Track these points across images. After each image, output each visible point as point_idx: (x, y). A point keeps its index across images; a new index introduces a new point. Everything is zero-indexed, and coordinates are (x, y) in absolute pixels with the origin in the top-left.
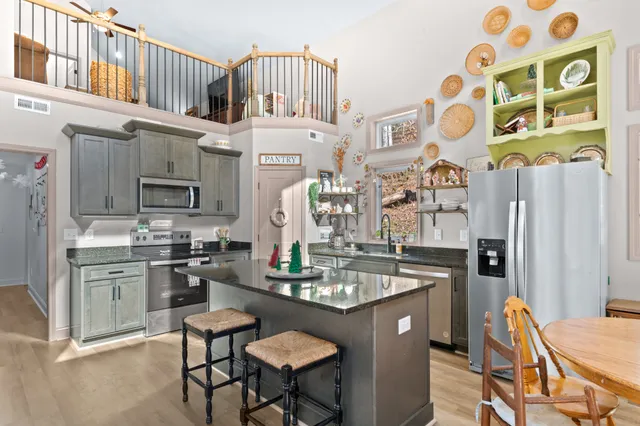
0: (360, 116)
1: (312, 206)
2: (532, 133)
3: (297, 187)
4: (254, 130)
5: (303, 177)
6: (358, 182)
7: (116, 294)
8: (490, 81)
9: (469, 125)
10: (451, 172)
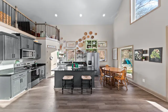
0: (65, 41)
1: (58, 56)
2: (91, 48)
3: (55, 52)
4: (46, 40)
5: (56, 50)
6: (65, 52)
7: (21, 81)
8: (86, 41)
9: (82, 46)
10: (81, 52)
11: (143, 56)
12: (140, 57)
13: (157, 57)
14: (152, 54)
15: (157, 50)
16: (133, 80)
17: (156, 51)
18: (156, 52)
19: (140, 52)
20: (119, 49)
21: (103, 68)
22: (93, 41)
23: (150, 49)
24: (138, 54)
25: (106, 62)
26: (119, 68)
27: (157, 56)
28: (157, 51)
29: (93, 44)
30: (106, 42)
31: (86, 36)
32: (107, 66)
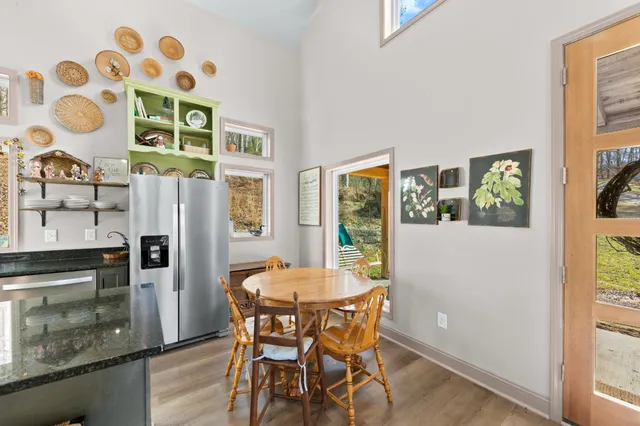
2: (169, 151)
9: (97, 124)
10: (75, 167)
11: (441, 198)
12: (429, 205)
13: (508, 201)
14: (484, 187)
15: (509, 162)
16: (392, 319)
17: (503, 169)
18: (502, 174)
19: (425, 178)
20: (328, 172)
23: (473, 161)
24: (419, 192)
25: (265, 238)
26: (328, 266)
27: (506, 193)
28: (508, 168)
29: (186, 124)
30: (270, 132)
31: (134, 61)
32: (275, 267)
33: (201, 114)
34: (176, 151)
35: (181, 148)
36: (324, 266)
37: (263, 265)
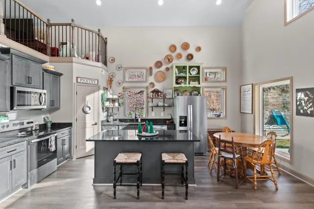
0: (120, 66)
1: (103, 103)
2: (185, 85)
3: (96, 94)
4: (74, 64)
5: (99, 89)
6: (120, 94)
7: (13, 165)
8: (174, 67)
9: (164, 79)
10: (160, 93)
12: (311, 107)
16: (291, 164)
19: (309, 93)
20: (256, 87)
21: (216, 135)
22: (190, 67)
24: (306, 100)
25: (222, 118)
26: (257, 133)
29: (191, 74)
30: (225, 69)
31: (174, 55)
32: (227, 131)
33: (196, 69)
34: (188, 85)
35: (189, 84)
36: (254, 133)
37: (221, 130)
